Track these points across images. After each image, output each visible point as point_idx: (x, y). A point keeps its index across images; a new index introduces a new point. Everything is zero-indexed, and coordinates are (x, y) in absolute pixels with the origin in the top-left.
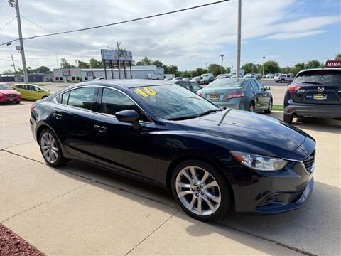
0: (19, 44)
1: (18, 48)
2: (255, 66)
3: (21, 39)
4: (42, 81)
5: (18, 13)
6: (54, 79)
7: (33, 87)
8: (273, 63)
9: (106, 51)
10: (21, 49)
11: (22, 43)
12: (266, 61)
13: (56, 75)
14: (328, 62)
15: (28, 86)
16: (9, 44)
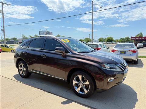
0: (3, 28)
2: (104, 39)
3: (4, 26)
4: (13, 44)
5: (3, 16)
6: (18, 43)
7: (7, 46)
8: (111, 38)
9: (41, 32)
10: (3, 30)
11: (4, 28)
12: (108, 37)
13: (19, 41)
14: (132, 38)
15: (5, 46)
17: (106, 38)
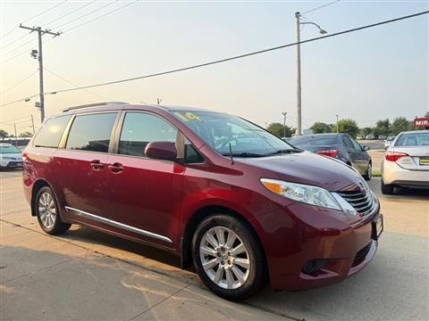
0: (39, 100)
1: (37, 105)
3: (42, 94)
5: (41, 66)
8: (350, 122)
10: (41, 106)
11: (42, 99)
12: (340, 119)
14: (417, 120)
16: (26, 101)
17: (335, 123)
